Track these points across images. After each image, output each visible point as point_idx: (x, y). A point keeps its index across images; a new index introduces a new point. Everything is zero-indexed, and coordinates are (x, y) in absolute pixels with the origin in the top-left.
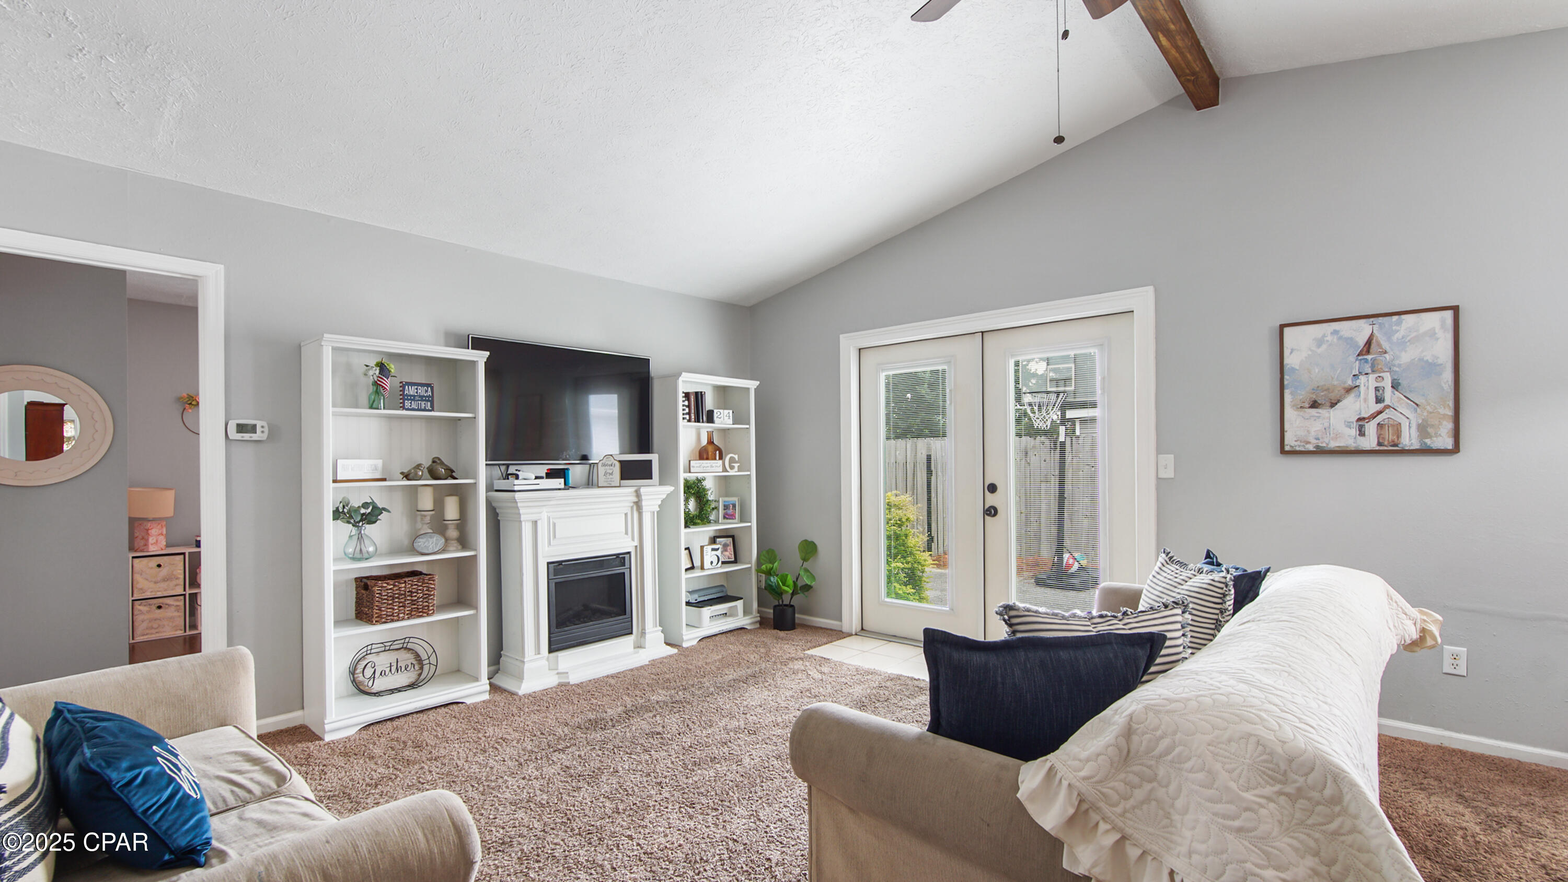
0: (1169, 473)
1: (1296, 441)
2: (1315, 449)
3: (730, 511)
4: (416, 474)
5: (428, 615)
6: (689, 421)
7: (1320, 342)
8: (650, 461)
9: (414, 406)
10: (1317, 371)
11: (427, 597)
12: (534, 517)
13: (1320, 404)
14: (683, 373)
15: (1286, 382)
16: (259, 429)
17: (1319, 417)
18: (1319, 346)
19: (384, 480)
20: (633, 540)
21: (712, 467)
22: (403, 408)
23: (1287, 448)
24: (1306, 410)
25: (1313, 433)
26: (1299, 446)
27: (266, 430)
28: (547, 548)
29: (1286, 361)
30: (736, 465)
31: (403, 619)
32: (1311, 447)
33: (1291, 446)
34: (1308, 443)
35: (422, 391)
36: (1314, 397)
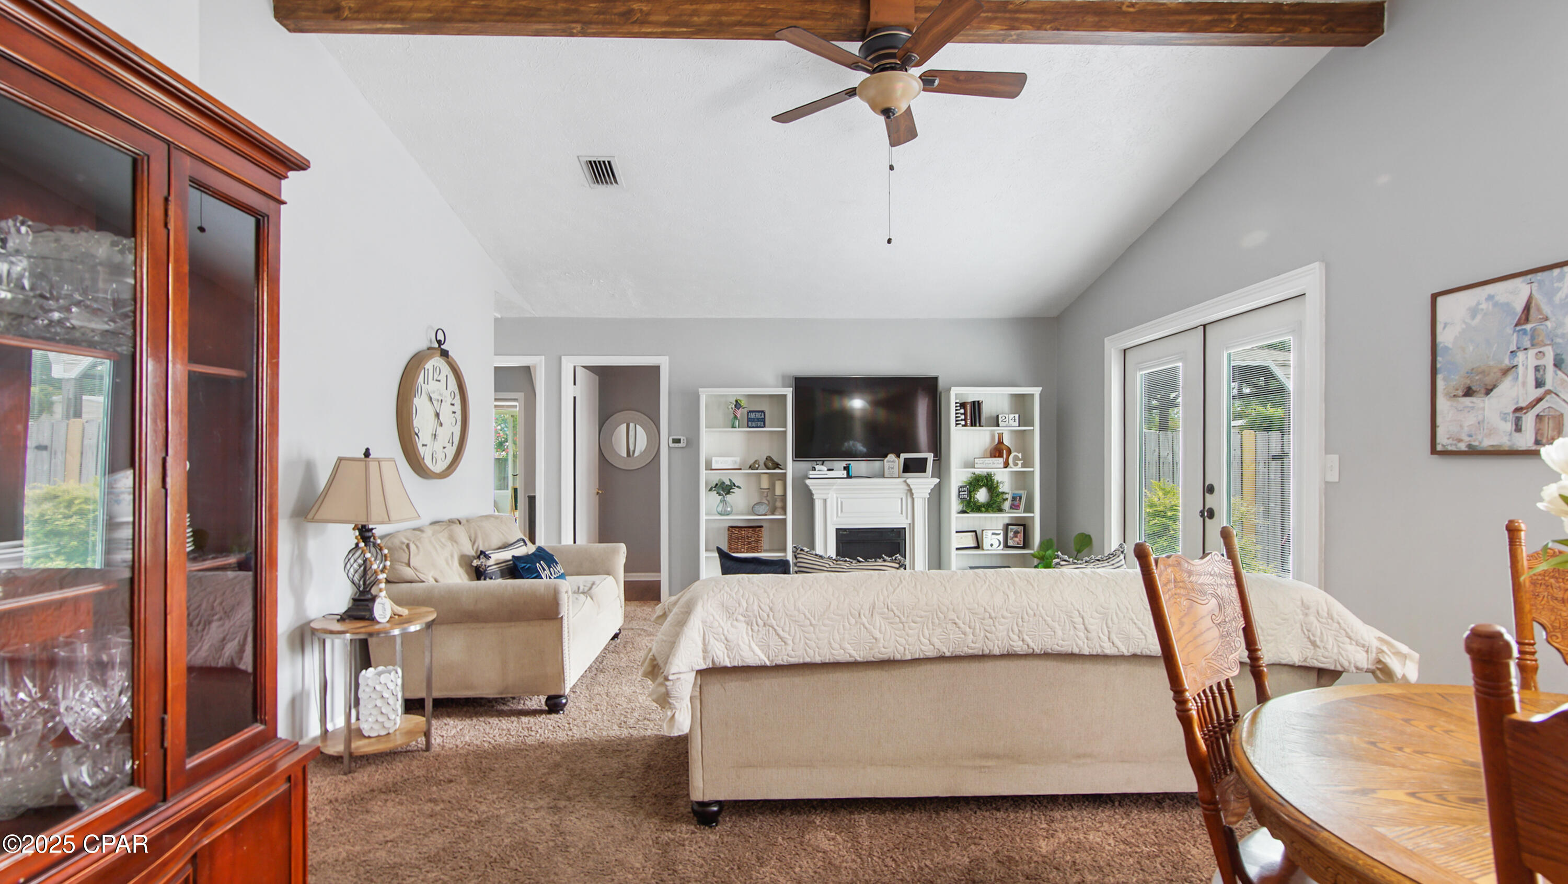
0: (1334, 477)
1: (1448, 439)
2: (1466, 449)
3: (1017, 503)
4: (754, 466)
5: (758, 552)
6: (965, 425)
7: (1474, 312)
8: (926, 459)
9: (754, 425)
10: (1471, 348)
11: (757, 541)
12: (824, 497)
13: (1474, 392)
14: (953, 388)
15: (1438, 366)
16: (682, 441)
17: (1473, 408)
18: (1473, 317)
19: (740, 469)
20: (907, 518)
21: (994, 463)
22: (748, 427)
23: (1439, 448)
24: (1460, 399)
25: (1466, 429)
26: (1451, 445)
27: (685, 441)
28: (835, 519)
29: (1440, 339)
30: (1020, 463)
31: (743, 552)
32: (1463, 447)
33: (1443, 446)
34: (1460, 441)
35: (758, 415)
36: (1468, 382)
